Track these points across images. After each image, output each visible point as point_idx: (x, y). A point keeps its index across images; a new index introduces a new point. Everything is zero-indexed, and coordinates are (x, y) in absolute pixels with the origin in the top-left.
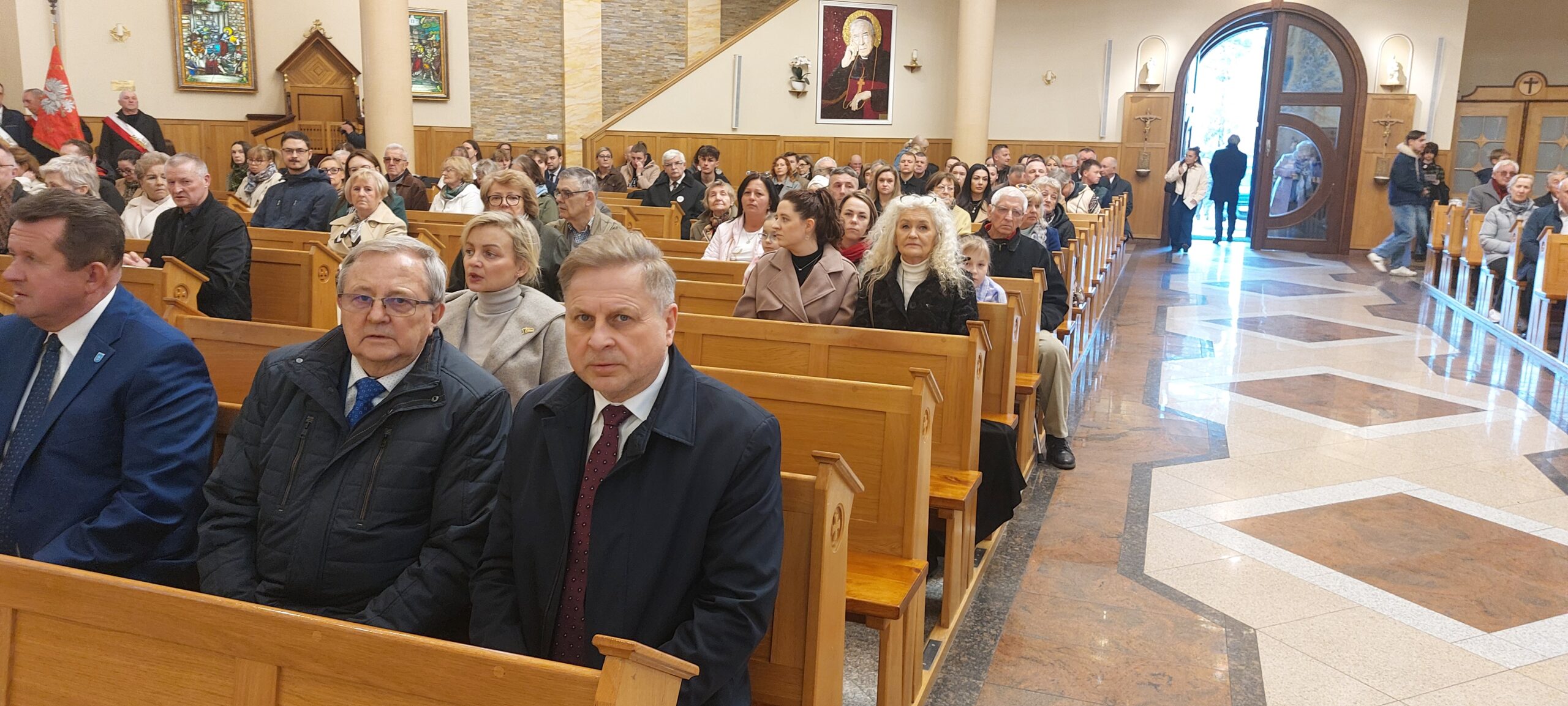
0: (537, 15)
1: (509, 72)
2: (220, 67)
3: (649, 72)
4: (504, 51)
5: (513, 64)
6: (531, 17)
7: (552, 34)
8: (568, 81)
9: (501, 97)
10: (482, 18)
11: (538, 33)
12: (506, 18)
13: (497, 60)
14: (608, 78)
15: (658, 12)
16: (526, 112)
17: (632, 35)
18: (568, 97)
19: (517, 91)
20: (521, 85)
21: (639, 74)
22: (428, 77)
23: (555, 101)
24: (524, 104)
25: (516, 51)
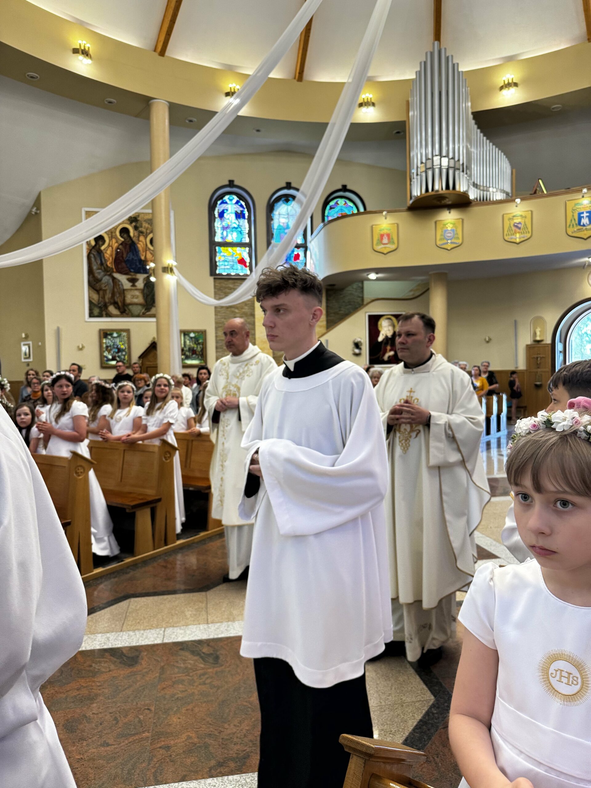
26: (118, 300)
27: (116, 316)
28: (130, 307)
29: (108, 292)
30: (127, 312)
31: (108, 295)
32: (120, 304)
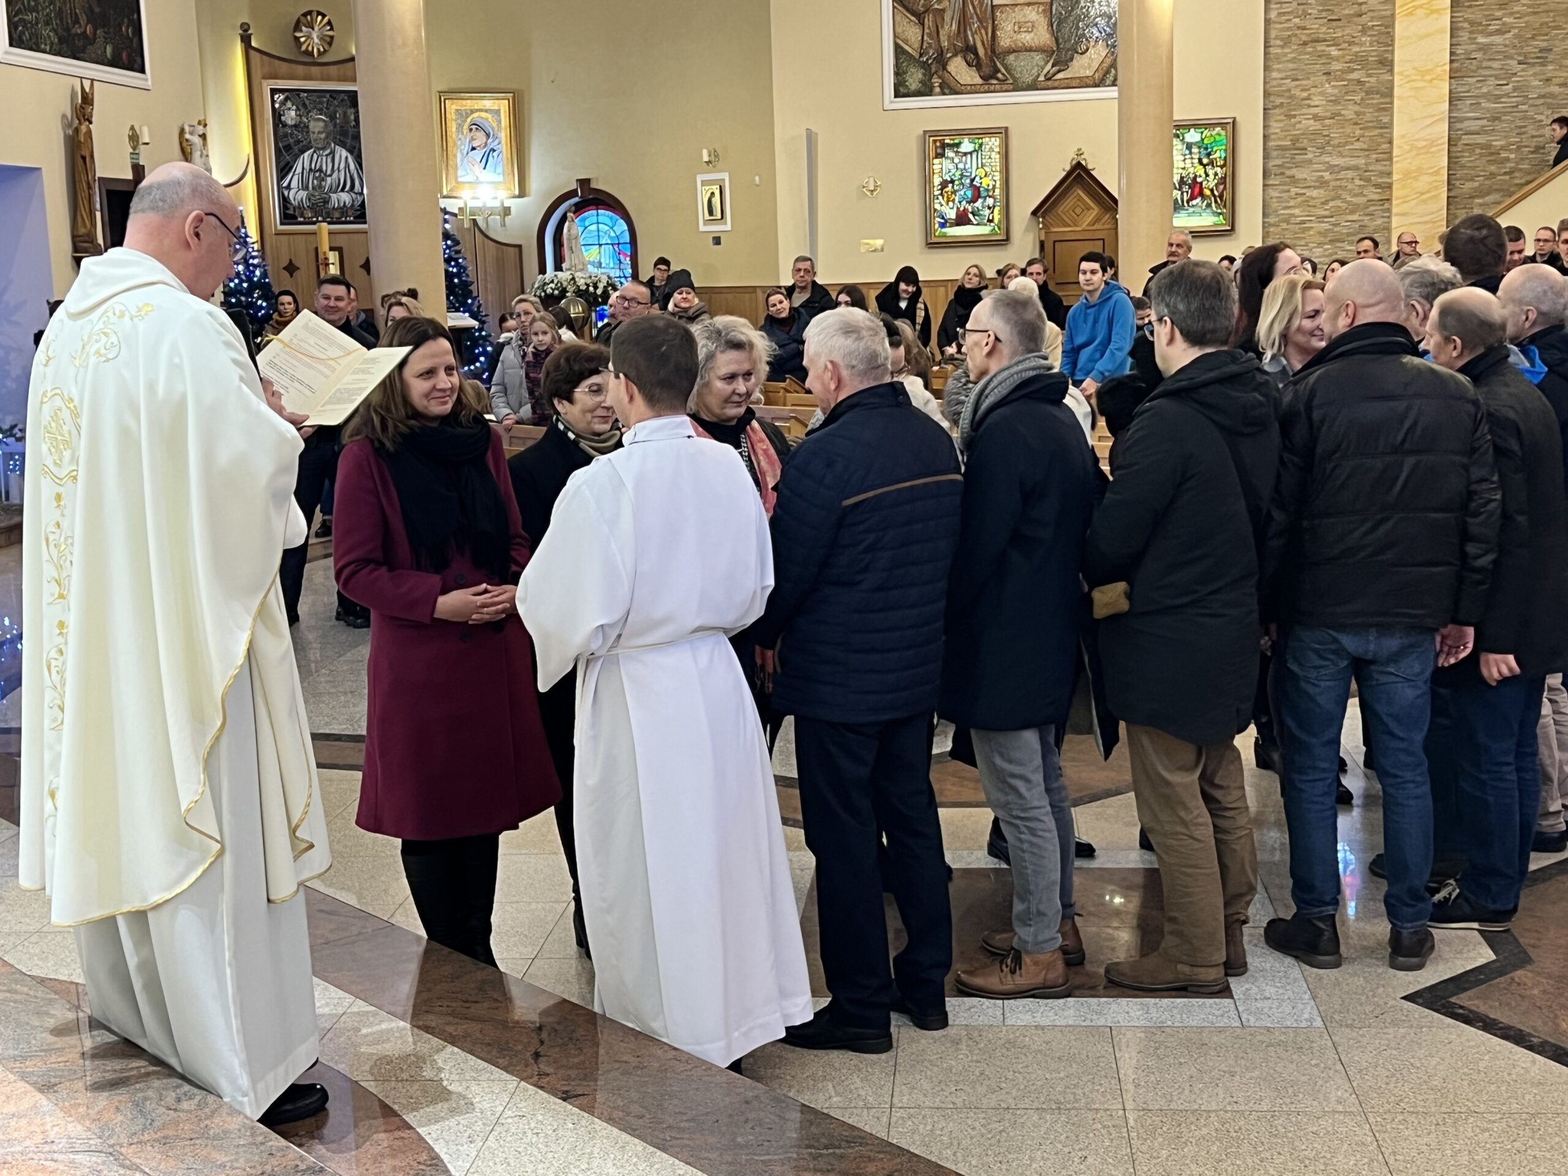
0: (1357, 108)
1: (1315, 188)
2: (971, 216)
3: (1520, 170)
4: (1310, 162)
5: (1322, 177)
6: (1349, 113)
7: (1376, 132)
8: (1397, 192)
9: (1304, 222)
10: (1281, 121)
11: (1358, 132)
12: (1315, 117)
13: (1299, 174)
14: (1457, 183)
15: (1537, 83)
16: (1338, 241)
17: (1494, 119)
18: (1397, 214)
19: (1327, 213)
20: (1331, 204)
21: (1505, 173)
22: (1209, 205)
23: (1379, 222)
24: (1336, 229)
25: (1327, 159)
26: (978, 40)
27: (972, 90)
28: (1011, 58)
29: (947, 17)
30: (1000, 76)
31: (949, 27)
32: (981, 52)
